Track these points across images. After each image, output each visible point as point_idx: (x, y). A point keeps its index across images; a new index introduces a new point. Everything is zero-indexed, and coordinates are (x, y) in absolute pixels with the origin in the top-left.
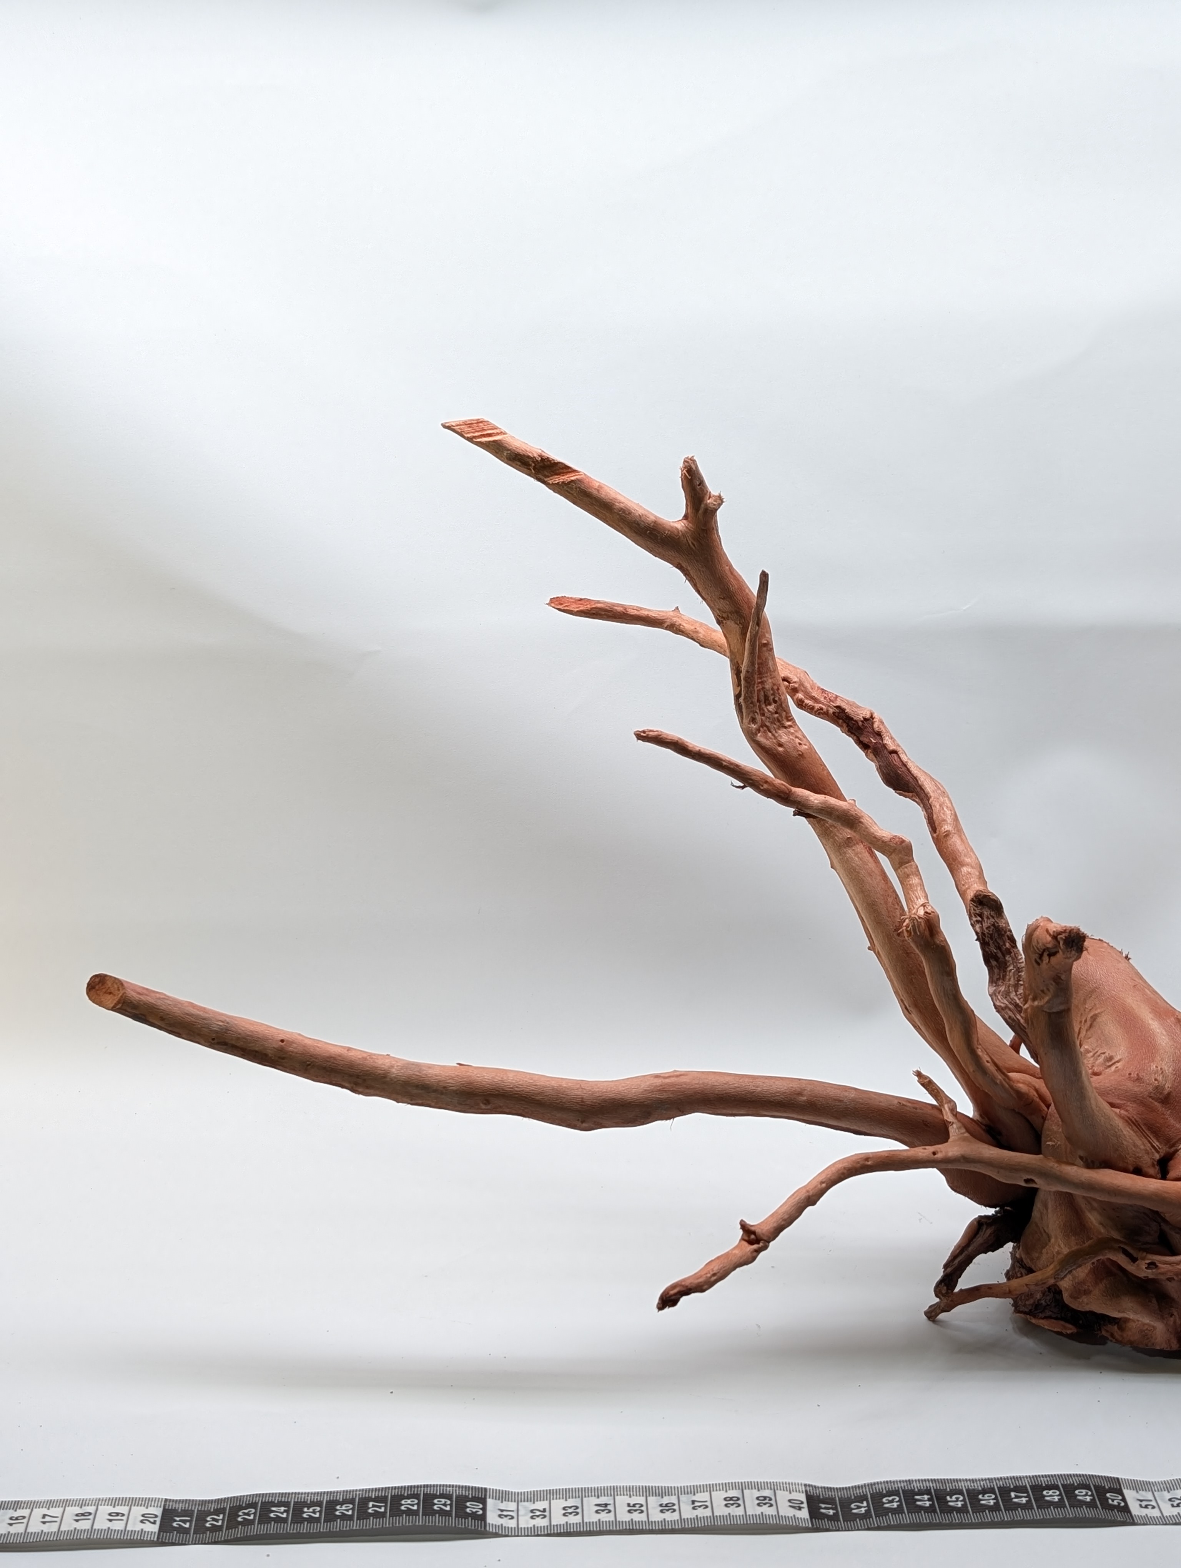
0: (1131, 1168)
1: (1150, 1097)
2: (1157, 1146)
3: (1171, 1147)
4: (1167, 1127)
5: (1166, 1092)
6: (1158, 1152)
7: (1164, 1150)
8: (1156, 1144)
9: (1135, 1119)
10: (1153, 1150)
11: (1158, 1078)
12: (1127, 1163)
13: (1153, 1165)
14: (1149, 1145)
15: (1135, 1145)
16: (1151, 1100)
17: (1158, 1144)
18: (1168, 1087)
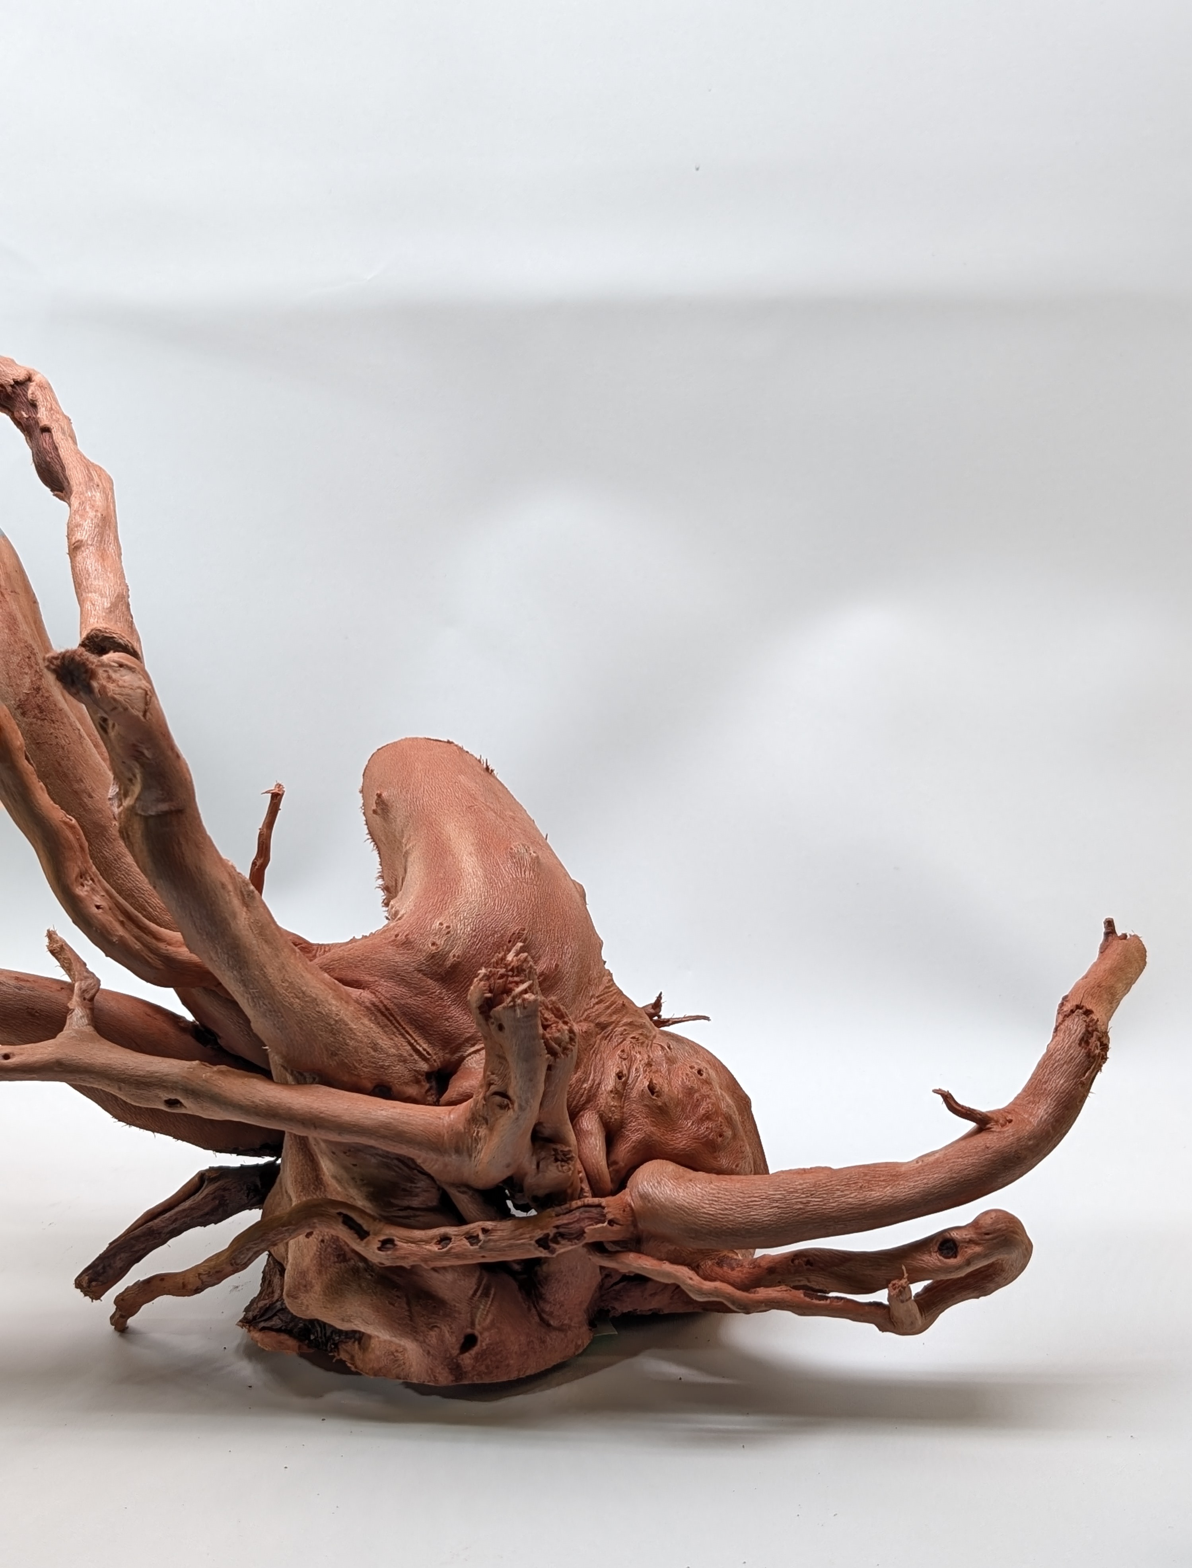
0: (369, 1086)
1: (420, 971)
2: (425, 1050)
3: (453, 1052)
4: (447, 1020)
5: (448, 963)
6: (425, 1059)
7: (438, 1056)
8: (423, 1045)
9: (385, 1006)
10: (416, 1057)
11: (438, 942)
12: (359, 1076)
13: (418, 1082)
14: (409, 1048)
15: (375, 1047)
16: (420, 975)
17: (425, 1046)
18: (454, 956)
